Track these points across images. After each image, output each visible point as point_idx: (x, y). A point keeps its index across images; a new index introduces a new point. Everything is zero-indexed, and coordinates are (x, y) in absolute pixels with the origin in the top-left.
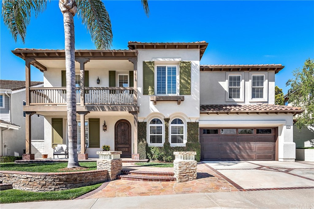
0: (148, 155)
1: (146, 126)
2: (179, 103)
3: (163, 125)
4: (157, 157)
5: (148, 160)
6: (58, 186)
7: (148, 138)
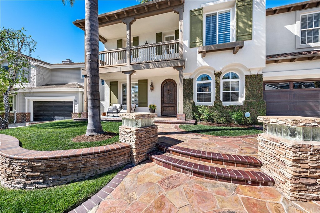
0: (195, 115)
1: (193, 83)
2: (235, 53)
3: (212, 82)
4: (206, 118)
5: (195, 120)
6: (30, 180)
7: (195, 96)
